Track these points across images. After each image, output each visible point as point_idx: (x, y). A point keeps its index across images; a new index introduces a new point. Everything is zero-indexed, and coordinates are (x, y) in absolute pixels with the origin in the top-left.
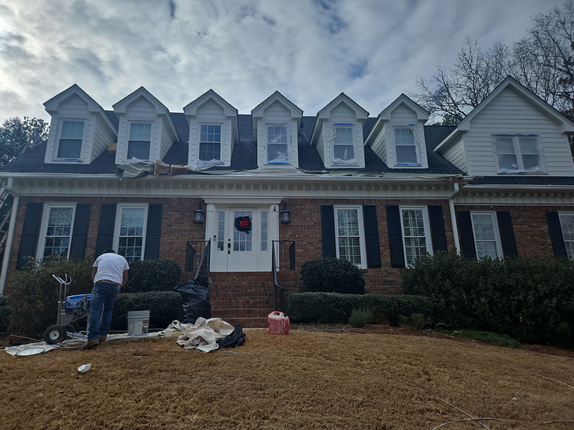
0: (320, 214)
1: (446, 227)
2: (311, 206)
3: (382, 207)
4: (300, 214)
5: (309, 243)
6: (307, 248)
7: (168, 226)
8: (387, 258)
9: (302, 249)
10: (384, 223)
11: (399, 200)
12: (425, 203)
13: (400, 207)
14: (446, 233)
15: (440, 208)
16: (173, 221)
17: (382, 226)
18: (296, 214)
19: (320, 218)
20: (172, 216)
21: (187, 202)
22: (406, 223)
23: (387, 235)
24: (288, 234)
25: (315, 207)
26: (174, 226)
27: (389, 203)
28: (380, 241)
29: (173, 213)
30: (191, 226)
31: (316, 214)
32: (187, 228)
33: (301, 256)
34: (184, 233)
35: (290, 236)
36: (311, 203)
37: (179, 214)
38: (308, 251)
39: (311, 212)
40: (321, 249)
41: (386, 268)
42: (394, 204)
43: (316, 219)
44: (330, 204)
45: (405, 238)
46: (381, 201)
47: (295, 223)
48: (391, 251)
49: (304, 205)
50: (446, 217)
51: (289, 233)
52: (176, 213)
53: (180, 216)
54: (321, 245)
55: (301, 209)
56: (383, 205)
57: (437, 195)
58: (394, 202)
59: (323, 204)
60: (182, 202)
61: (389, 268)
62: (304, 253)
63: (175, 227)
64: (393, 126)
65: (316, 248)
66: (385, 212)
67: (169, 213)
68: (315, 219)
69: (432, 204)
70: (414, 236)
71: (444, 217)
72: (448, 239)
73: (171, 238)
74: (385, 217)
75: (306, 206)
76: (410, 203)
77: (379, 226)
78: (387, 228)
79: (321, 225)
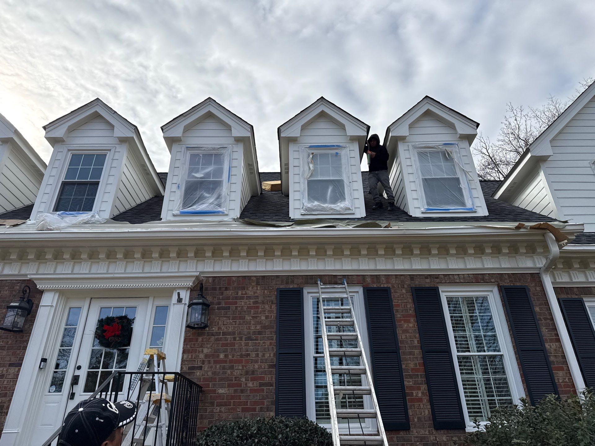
0: (274, 306)
1: (544, 331)
2: (258, 292)
3: (404, 291)
4: (233, 307)
5: (247, 373)
6: (240, 385)
8: (422, 406)
9: (229, 386)
10: (411, 325)
11: (437, 277)
12: (493, 280)
13: (442, 291)
14: (547, 346)
15: (523, 291)
17: (406, 331)
18: (224, 308)
19: (273, 315)
22: (458, 324)
23: (417, 351)
24: (202, 352)
25: (266, 292)
27: (417, 283)
28: (404, 366)
31: (267, 307)
33: (225, 404)
35: (207, 356)
36: (258, 284)
38: (242, 391)
39: (255, 303)
40: (272, 385)
41: (422, 432)
42: (427, 283)
43: (267, 317)
44: (296, 286)
45: (459, 357)
46: (399, 277)
47: (219, 328)
48: (429, 389)
49: (243, 288)
50: (541, 309)
51: (206, 351)
54: (274, 376)
55: (236, 298)
56: (406, 286)
57: (514, 265)
58: (428, 281)
59: (282, 287)
61: (427, 433)
62: (232, 397)
64: (415, 147)
65: (261, 385)
66: (410, 301)
68: (263, 318)
69: (507, 283)
70: (478, 351)
71: (537, 309)
72: (552, 359)
74: (411, 312)
75: (248, 292)
76: (462, 281)
77: (399, 331)
78: (417, 335)
79: (275, 330)
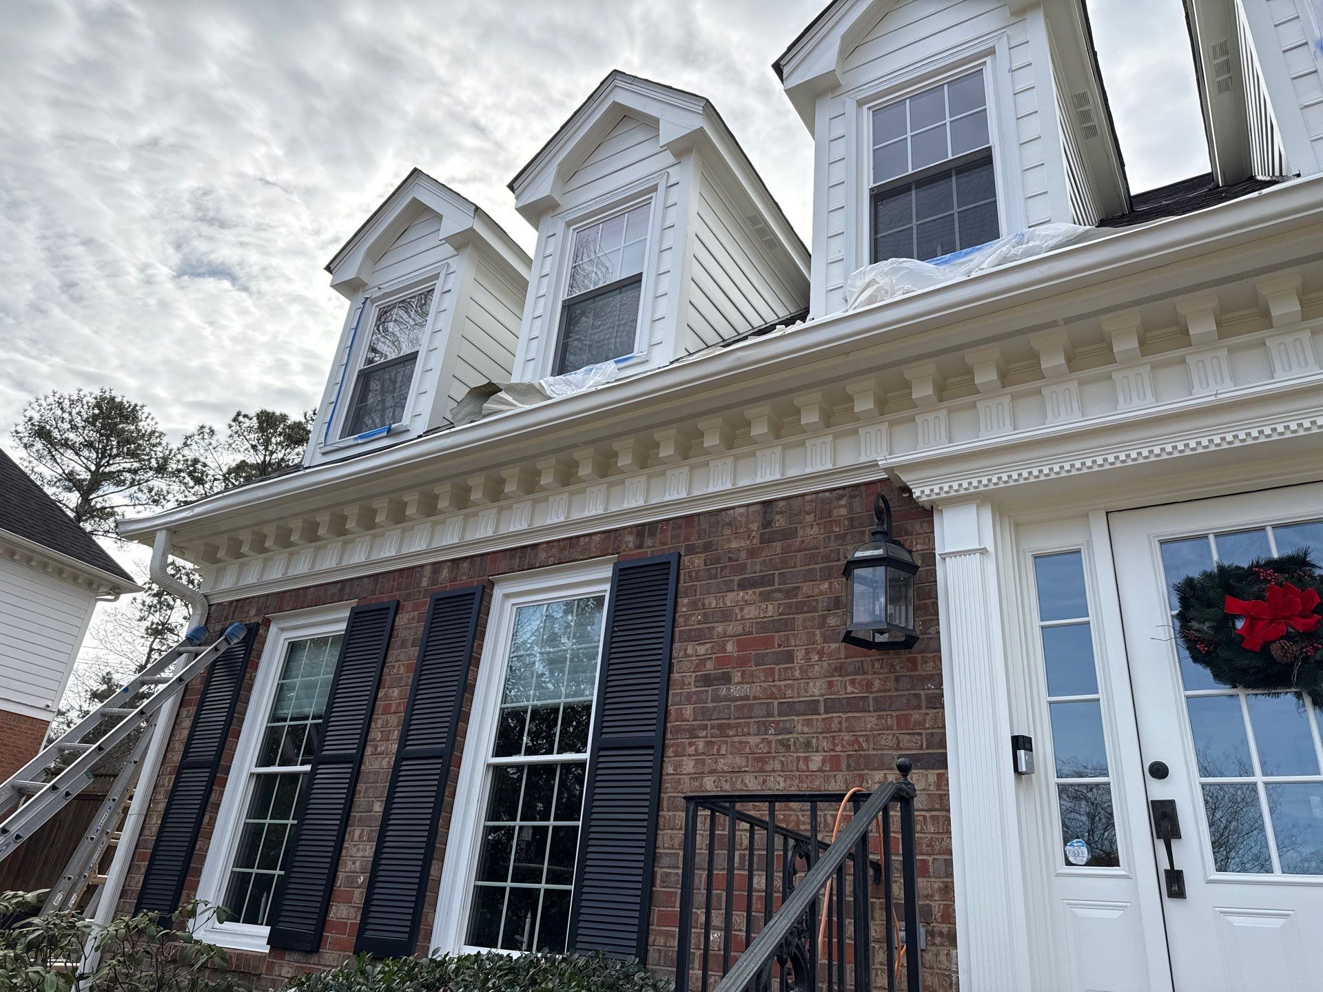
7: (707, 680)
16: (730, 647)
20: (726, 615)
21: (810, 518)
26: (737, 677)
29: (730, 598)
30: (840, 670)
32: (816, 689)
34: (798, 722)
37: (766, 597)
52: (749, 594)
53: (771, 609)
60: (780, 522)
63: (746, 689)
67: (711, 601)
73: (722, 764)
